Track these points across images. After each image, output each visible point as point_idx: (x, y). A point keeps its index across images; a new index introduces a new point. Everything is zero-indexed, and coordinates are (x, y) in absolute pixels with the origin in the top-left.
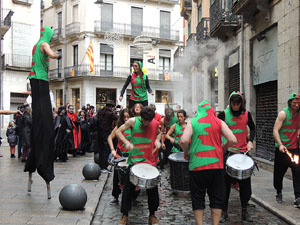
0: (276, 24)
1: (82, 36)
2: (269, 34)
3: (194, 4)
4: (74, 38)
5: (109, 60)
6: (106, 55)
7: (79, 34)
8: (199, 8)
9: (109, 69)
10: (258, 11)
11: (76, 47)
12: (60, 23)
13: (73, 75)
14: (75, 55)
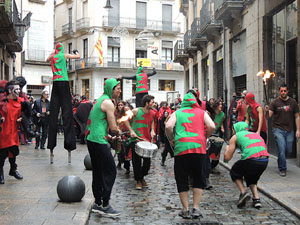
0: (245, 30)
1: (92, 30)
2: (242, 37)
3: (190, 3)
4: (84, 32)
5: (116, 52)
6: (113, 48)
7: (89, 29)
8: (195, 6)
9: (116, 60)
10: (233, 19)
11: (85, 40)
12: (70, 18)
13: (83, 67)
14: (85, 49)
